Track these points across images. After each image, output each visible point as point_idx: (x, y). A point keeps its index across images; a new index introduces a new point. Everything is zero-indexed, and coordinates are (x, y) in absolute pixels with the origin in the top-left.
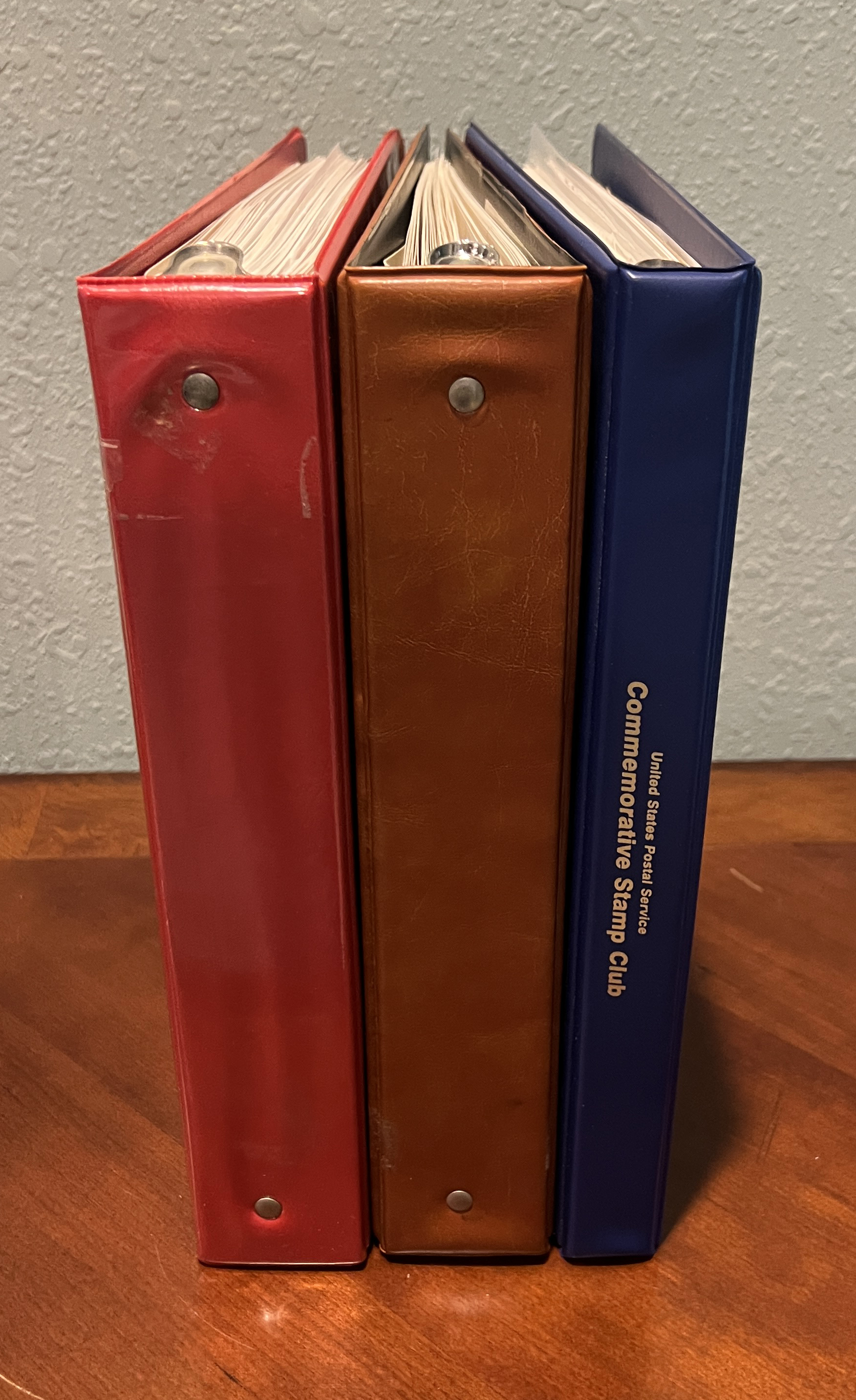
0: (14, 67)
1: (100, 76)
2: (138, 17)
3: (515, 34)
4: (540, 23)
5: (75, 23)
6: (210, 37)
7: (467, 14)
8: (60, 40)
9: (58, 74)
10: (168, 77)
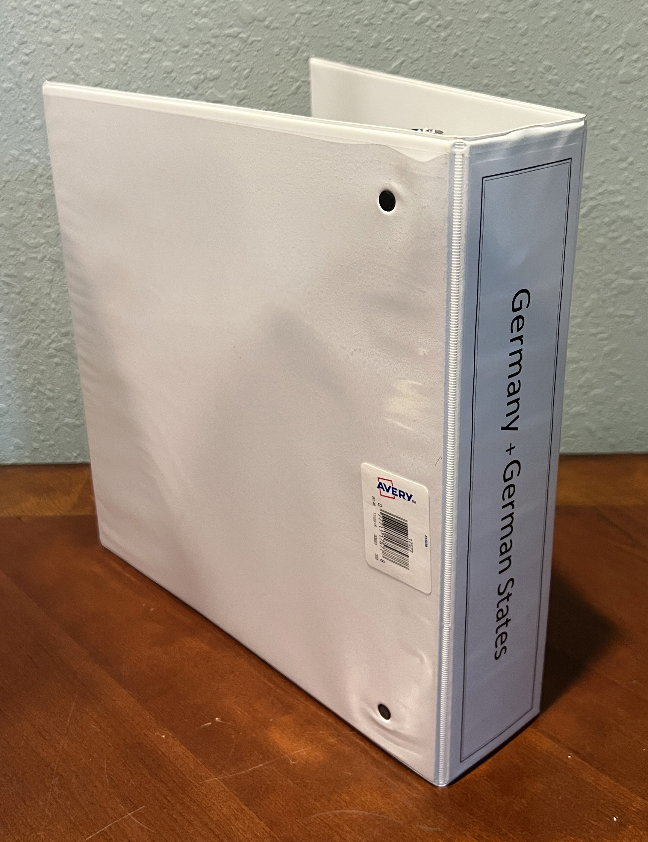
0: (76, 46)
1: (125, 50)
2: (147, 16)
3: (368, 18)
4: (382, 12)
5: (111, 21)
6: (188, 26)
7: (340, 7)
8: (101, 31)
9: (101, 49)
10: (164, 49)
